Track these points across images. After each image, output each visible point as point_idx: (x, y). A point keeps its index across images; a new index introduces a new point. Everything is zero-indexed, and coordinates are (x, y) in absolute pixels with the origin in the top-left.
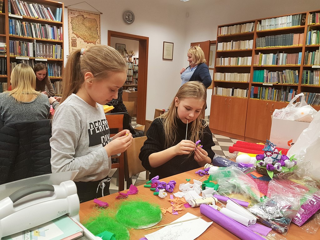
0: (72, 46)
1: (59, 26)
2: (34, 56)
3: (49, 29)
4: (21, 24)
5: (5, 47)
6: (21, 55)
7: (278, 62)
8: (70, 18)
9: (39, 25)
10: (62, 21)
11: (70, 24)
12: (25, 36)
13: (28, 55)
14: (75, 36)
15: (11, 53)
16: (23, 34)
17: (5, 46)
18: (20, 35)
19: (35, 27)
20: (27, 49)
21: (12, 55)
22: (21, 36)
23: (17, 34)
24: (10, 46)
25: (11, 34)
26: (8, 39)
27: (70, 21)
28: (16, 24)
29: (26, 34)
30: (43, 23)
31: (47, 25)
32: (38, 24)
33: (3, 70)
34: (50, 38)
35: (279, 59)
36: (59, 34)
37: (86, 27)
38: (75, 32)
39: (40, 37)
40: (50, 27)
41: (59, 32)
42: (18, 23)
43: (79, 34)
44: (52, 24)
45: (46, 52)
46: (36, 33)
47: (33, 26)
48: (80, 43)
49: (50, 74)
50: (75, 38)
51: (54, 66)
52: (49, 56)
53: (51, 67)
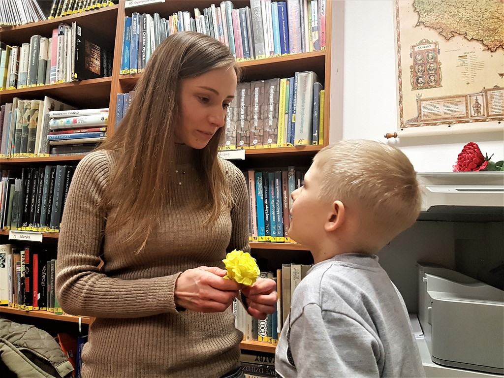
5: (103, 123)
14: (433, 35)
17: (106, 117)
25: (126, 71)
26: (115, 89)
40: (269, 3)
43: (451, 23)
49: (267, 222)
50: (433, 46)
51: (284, 185)
52: (260, 136)
53: (272, 188)
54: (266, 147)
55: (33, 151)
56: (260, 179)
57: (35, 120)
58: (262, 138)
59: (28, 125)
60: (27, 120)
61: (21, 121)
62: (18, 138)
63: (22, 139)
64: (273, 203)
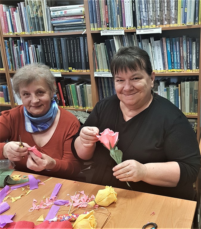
2: (135, 24)
5: (82, 13)
6: (110, 24)
13: (122, 24)
15: (92, 25)
17: (83, 10)
21: (94, 29)
49: (173, 63)
51: (180, 44)
52: (168, 19)
53: (174, 46)
54: (171, 25)
55: (44, 30)
56: (168, 41)
57: (41, 12)
58: (169, 20)
59: (38, 15)
60: (36, 12)
61: (33, 13)
62: (33, 23)
63: (36, 23)
64: (175, 53)
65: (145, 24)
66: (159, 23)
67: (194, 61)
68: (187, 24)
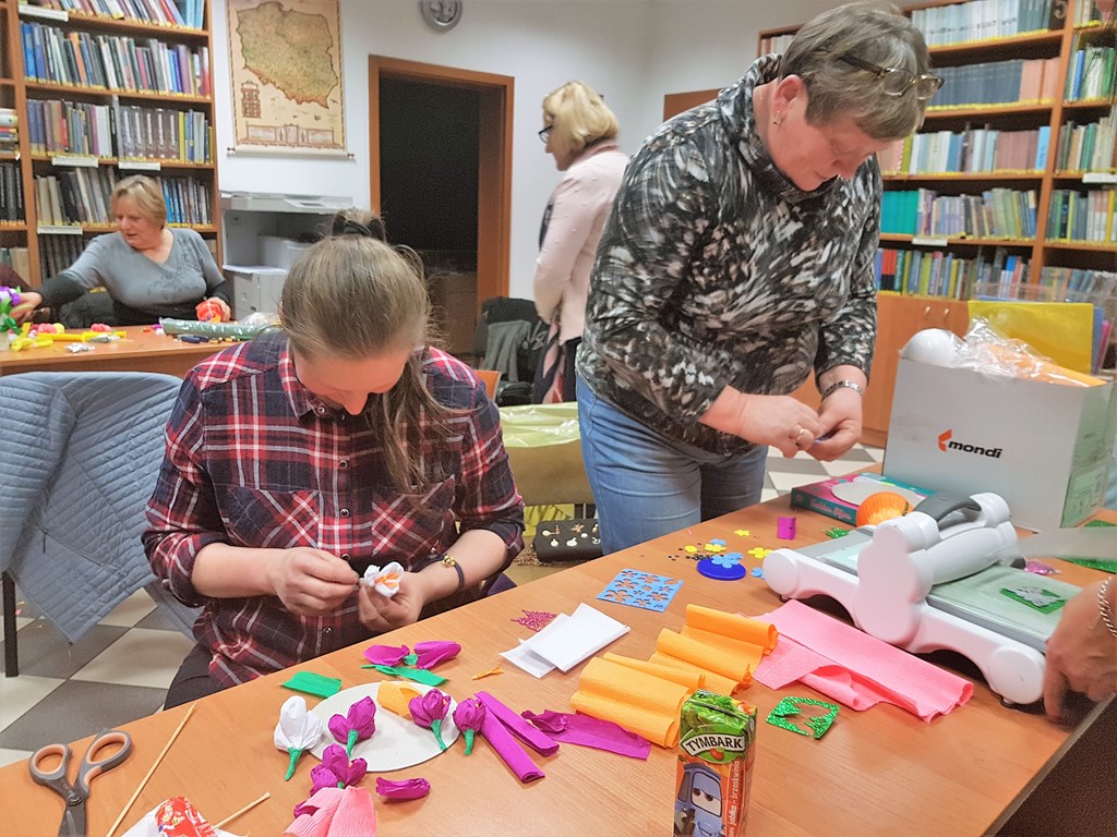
0: (245, 113)
1: (197, 43)
2: (115, 152)
3: (163, 55)
4: (63, 40)
5: (12, 124)
6: (69, 149)
7: (968, 161)
8: (234, 16)
9: (129, 43)
10: (205, 26)
11: (236, 37)
12: (80, 81)
13: (93, 150)
14: (255, 79)
15: (34, 146)
16: (73, 74)
17: (14, 118)
18: (64, 80)
19: (113, 51)
20: (90, 131)
21: (38, 152)
22: (67, 84)
23: (52, 76)
24: (32, 120)
25: (32, 78)
26: (20, 94)
27: (235, 24)
28: (46, 41)
29: (83, 76)
30: (141, 36)
31: (154, 43)
32: (125, 39)
33: (12, 205)
34: (168, 90)
35: (972, 151)
36: (198, 73)
37: (292, 45)
38: (252, 64)
39: (131, 86)
40: (166, 50)
41: (197, 65)
42: (54, 39)
43: (266, 72)
44: (171, 39)
45: (156, 138)
46: (118, 73)
47: (105, 48)
48: (270, 102)
50: (255, 87)
51: (184, 188)
52: (166, 152)
54: (171, 161)
56: (165, 183)
58: (167, 154)
64: (176, 200)
65: (131, 154)
66: (152, 156)
67: (204, 213)
68: (196, 161)
